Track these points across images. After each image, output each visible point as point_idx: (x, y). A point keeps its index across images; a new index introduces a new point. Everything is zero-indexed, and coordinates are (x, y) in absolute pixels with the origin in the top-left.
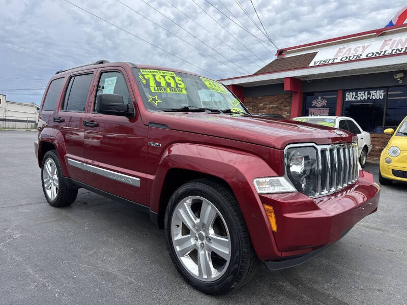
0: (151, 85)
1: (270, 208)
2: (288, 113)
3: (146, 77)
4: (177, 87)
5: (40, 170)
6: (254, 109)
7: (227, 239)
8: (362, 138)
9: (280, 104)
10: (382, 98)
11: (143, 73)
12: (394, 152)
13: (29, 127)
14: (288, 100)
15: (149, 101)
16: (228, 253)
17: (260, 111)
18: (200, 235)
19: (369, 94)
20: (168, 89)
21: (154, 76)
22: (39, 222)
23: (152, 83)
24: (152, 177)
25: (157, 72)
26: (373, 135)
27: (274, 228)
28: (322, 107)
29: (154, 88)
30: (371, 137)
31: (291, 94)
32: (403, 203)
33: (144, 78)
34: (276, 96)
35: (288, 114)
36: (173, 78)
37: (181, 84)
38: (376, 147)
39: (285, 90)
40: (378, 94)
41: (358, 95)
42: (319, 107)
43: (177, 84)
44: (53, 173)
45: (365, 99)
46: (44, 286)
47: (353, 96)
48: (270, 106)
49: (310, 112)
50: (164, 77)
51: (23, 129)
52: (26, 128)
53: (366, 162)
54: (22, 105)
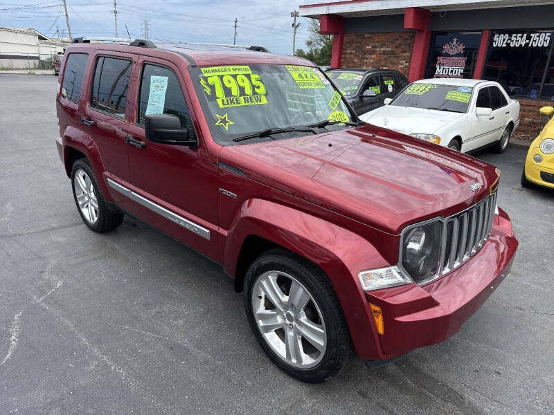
0: (217, 96)
1: (377, 309)
2: (406, 62)
3: (210, 81)
4: (255, 93)
5: (70, 180)
6: (357, 54)
7: (322, 329)
8: (508, 113)
9: (396, 47)
10: (546, 45)
11: (206, 75)
12: (548, 147)
13: (32, 66)
14: (409, 42)
15: (217, 124)
16: (322, 344)
17: (367, 56)
18: (288, 315)
19: (529, 38)
20: (242, 98)
21: (221, 77)
22: (80, 260)
23: (220, 92)
24: (225, 233)
25: (225, 70)
26: (525, 101)
27: (381, 330)
28: (456, 55)
29: (223, 100)
30: (521, 105)
31: (413, 33)
32: (548, 222)
33: (208, 84)
34: (392, 34)
35: (407, 64)
36: (248, 76)
37: (258, 87)
38: (526, 119)
39: (405, 27)
40: (542, 39)
41: (513, 38)
42: (452, 56)
43: (253, 87)
44: (88, 189)
45: (521, 45)
46: (106, 366)
47: (504, 40)
48: (382, 49)
49: (438, 62)
50: (235, 76)
51: (24, 69)
52: (27, 69)
53: (508, 143)
54: (16, 32)
